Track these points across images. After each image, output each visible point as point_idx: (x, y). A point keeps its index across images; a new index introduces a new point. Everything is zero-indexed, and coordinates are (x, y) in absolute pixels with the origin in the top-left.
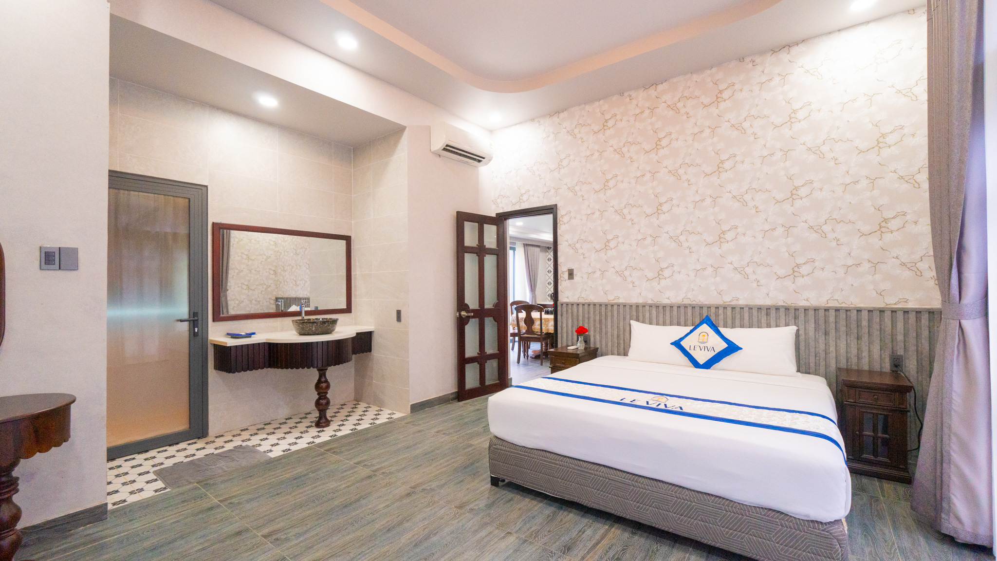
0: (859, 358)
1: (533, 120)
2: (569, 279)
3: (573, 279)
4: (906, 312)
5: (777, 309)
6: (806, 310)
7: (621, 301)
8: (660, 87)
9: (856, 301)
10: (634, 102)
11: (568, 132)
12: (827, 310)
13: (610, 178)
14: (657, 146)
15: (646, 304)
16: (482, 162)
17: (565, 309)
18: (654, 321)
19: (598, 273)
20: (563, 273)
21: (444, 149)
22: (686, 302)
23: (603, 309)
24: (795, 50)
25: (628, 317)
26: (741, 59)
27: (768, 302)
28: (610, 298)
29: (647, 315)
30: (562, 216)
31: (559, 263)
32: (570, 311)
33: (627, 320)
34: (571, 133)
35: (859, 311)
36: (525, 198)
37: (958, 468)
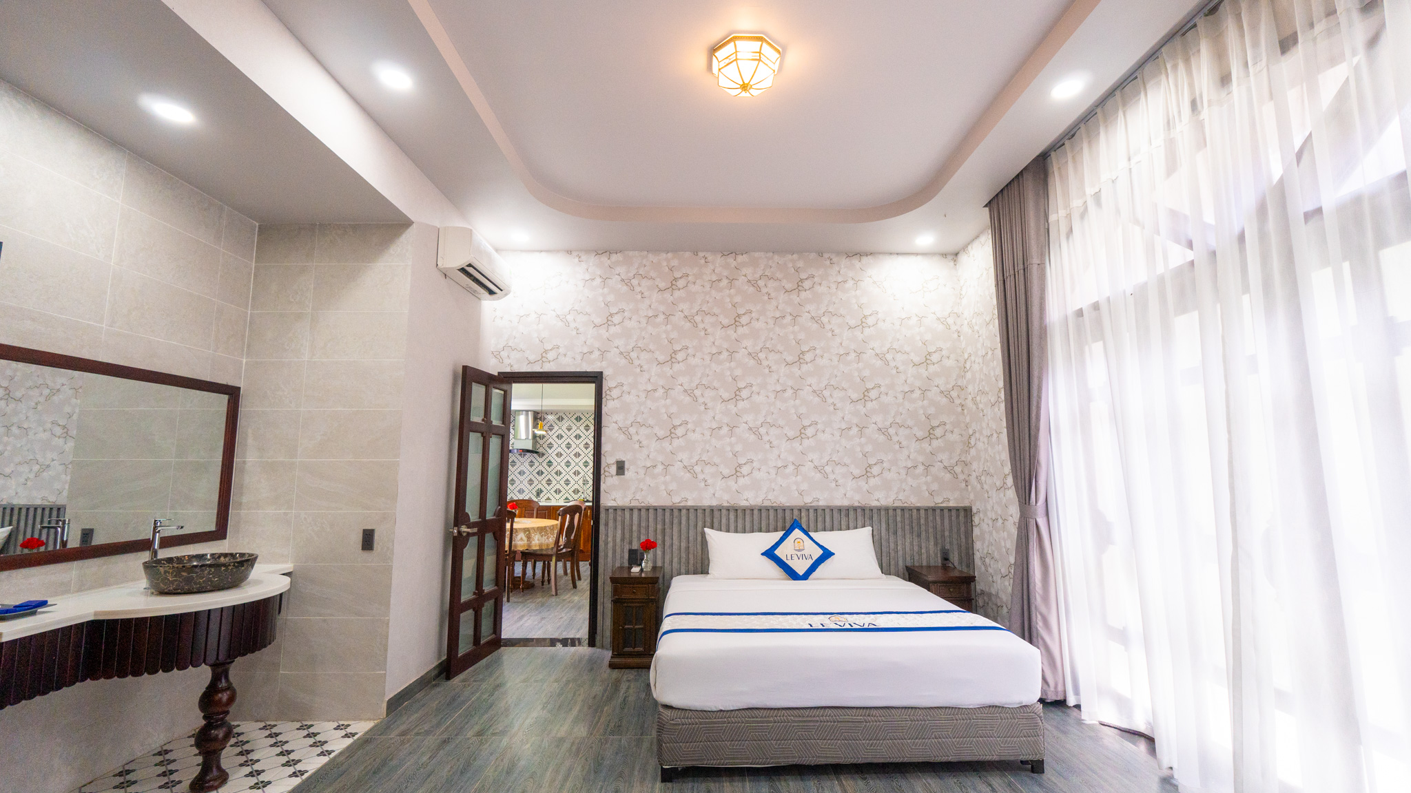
0: (920, 554)
1: (569, 252)
2: (617, 474)
3: (624, 475)
4: (950, 509)
5: (855, 509)
6: (879, 509)
7: (690, 503)
8: (740, 258)
9: (914, 501)
10: (711, 266)
11: (623, 280)
12: (895, 510)
13: (679, 349)
14: (736, 322)
15: (723, 507)
16: (494, 296)
17: (611, 516)
18: (732, 527)
19: (660, 468)
20: (608, 465)
21: (463, 270)
22: (767, 504)
23: (668, 514)
24: (864, 259)
25: (700, 524)
26: (820, 254)
27: (846, 503)
28: (676, 500)
29: (724, 521)
30: (610, 389)
31: (602, 452)
32: (619, 518)
33: (699, 529)
34: (626, 282)
35: (918, 509)
36: (551, 356)
37: (1043, 639)
